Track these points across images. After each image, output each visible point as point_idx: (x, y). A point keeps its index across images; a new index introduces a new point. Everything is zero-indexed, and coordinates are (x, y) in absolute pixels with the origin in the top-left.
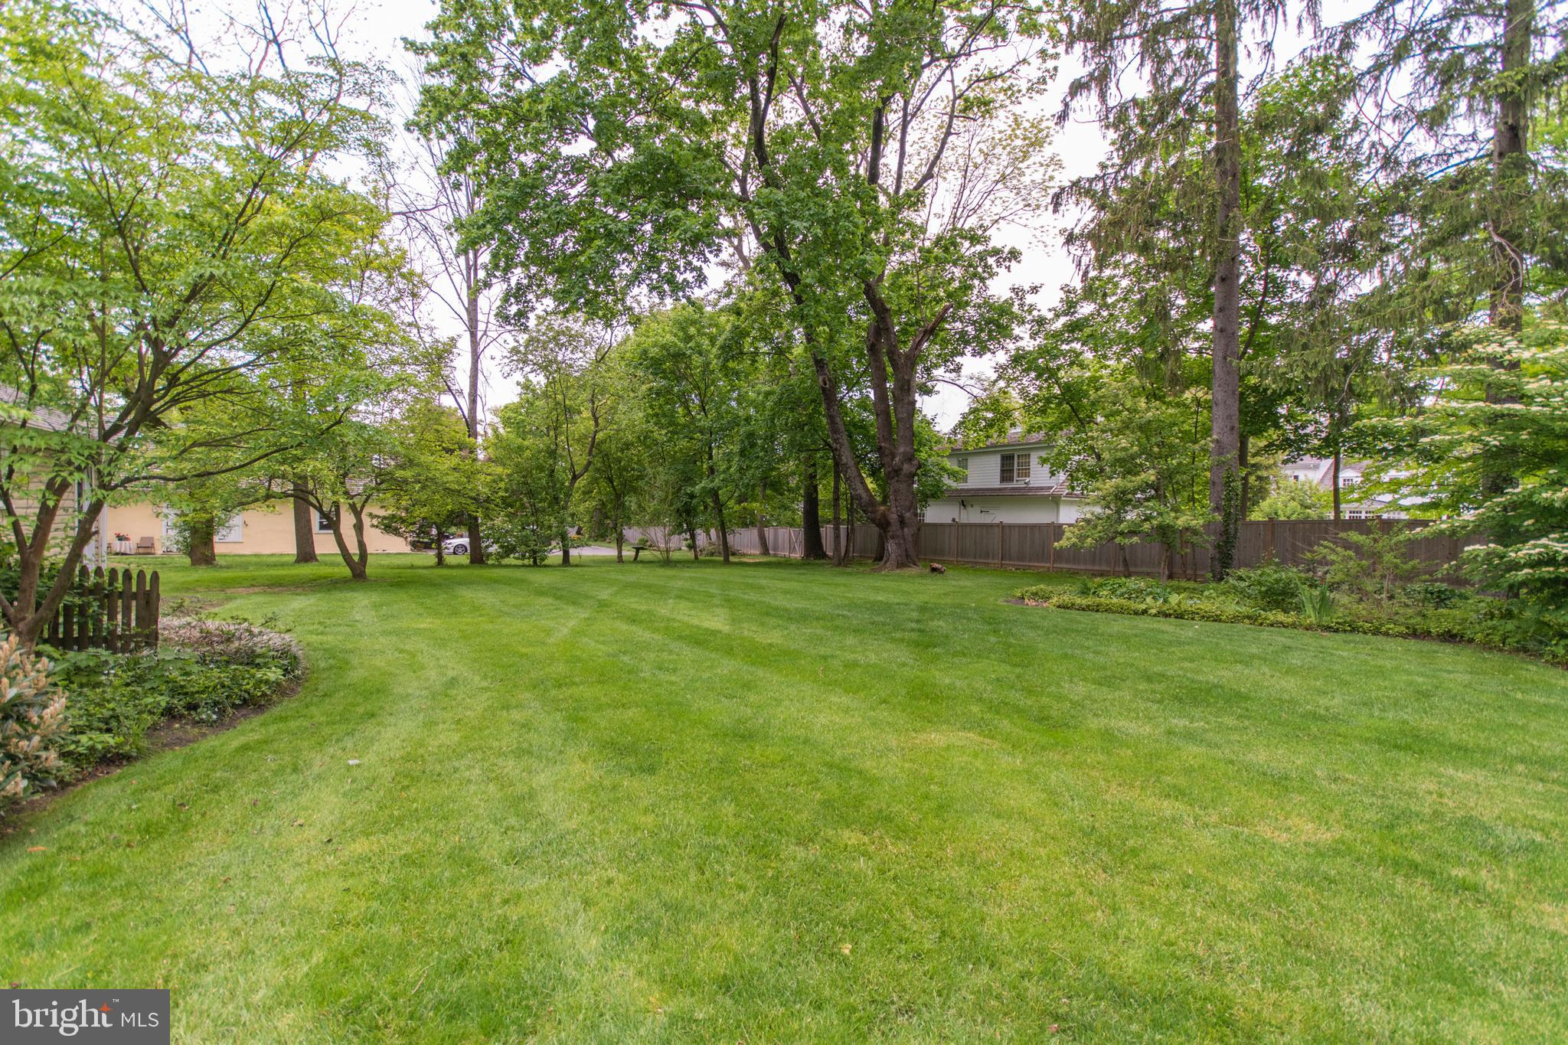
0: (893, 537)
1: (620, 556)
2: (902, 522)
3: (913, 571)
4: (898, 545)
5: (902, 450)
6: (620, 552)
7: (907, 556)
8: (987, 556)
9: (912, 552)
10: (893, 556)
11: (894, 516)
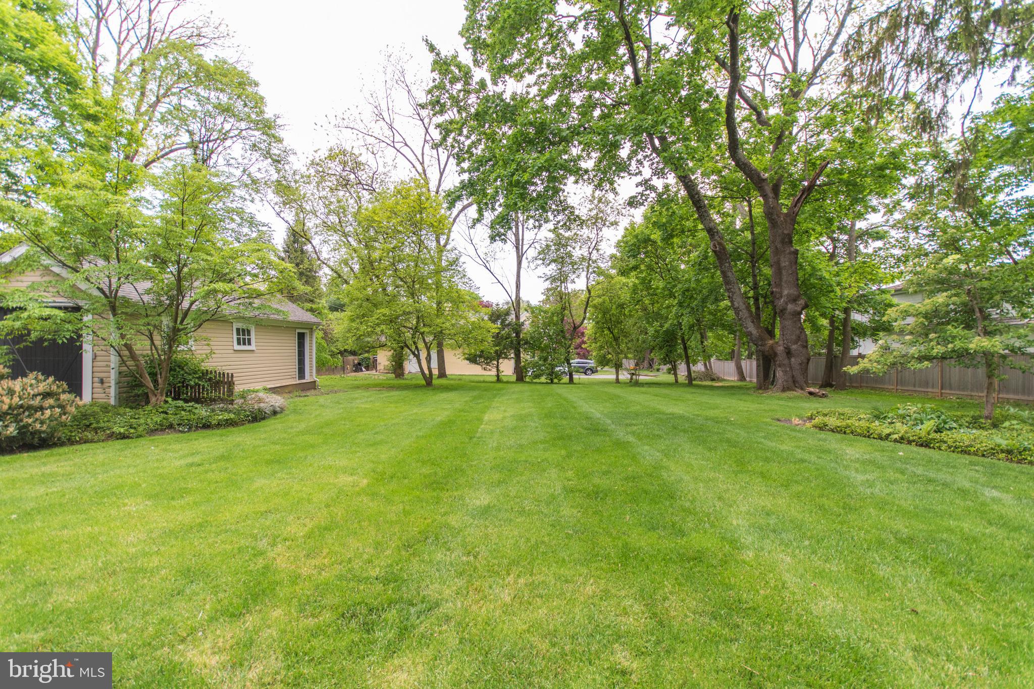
0: (780, 366)
1: (617, 379)
2: (789, 353)
3: (798, 393)
4: (785, 372)
5: (786, 292)
6: (617, 376)
7: (794, 382)
8: (927, 384)
9: (800, 378)
10: (780, 381)
11: (781, 348)
